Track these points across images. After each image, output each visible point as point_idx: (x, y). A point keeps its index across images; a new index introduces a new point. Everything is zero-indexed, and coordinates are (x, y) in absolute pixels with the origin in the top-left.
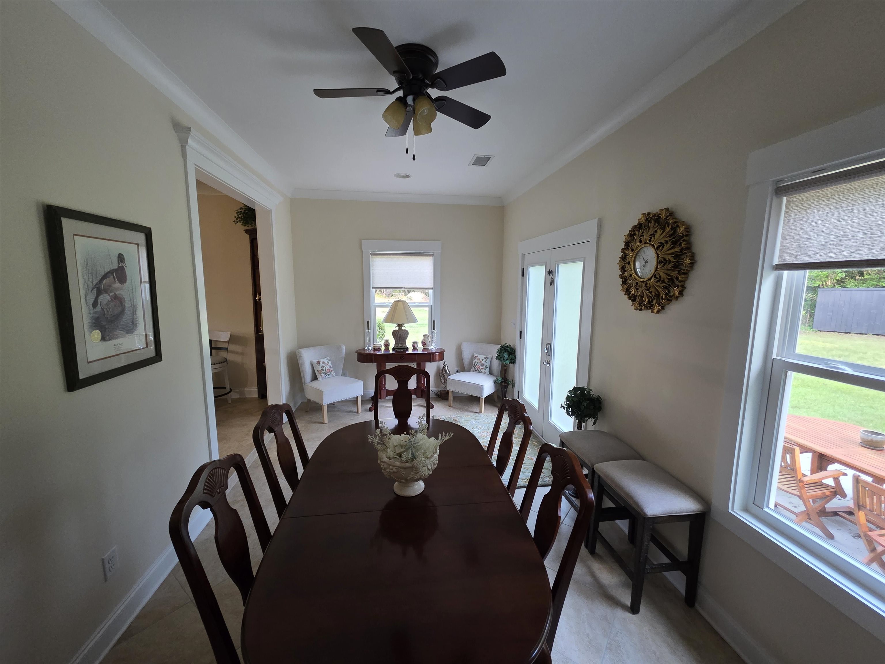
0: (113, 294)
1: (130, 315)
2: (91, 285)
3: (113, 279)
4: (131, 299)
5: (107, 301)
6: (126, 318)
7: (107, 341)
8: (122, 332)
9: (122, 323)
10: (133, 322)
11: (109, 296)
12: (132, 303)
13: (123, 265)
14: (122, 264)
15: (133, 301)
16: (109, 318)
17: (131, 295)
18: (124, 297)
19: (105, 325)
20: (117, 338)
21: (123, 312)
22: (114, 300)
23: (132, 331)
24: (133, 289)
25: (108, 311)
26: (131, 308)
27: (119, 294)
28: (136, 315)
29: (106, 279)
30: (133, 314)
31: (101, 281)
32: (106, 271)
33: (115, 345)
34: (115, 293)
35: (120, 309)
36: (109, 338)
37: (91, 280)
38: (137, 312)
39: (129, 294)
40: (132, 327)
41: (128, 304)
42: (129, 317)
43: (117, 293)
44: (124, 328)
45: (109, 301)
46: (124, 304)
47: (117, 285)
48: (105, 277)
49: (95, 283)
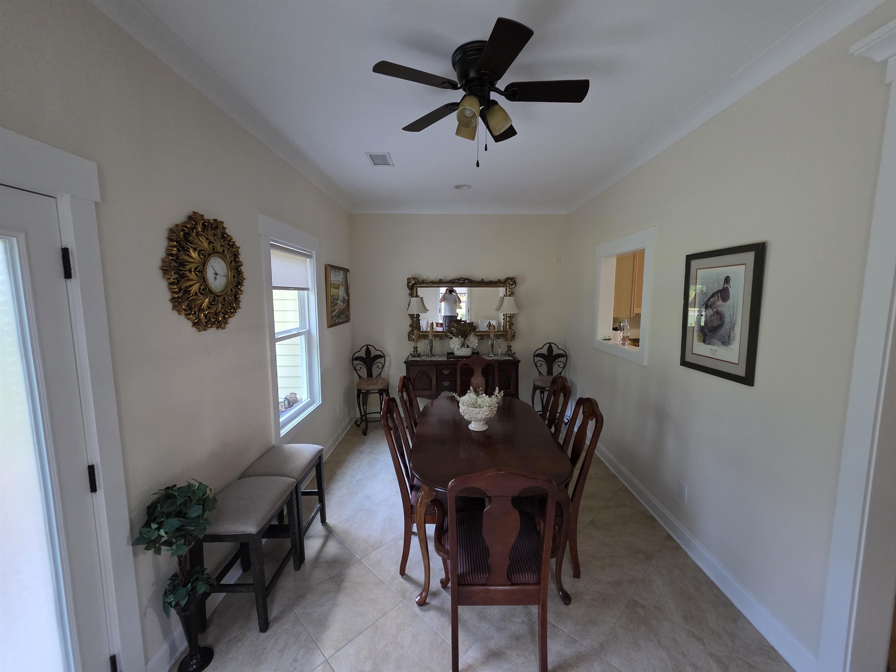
0: (716, 310)
1: (728, 330)
2: (702, 303)
3: (717, 298)
4: (731, 316)
5: (710, 314)
6: (723, 331)
7: (706, 344)
8: (718, 342)
9: (719, 334)
10: (729, 337)
11: (712, 311)
12: (732, 320)
13: (728, 286)
14: (726, 285)
15: (733, 318)
16: (710, 328)
17: (732, 312)
18: (724, 313)
19: (707, 332)
20: (713, 345)
21: (720, 326)
22: (715, 314)
23: (727, 344)
24: (734, 307)
25: (710, 322)
26: (730, 323)
27: (719, 310)
28: (733, 331)
29: (713, 297)
30: (731, 330)
31: (709, 300)
32: (714, 292)
33: (711, 349)
34: (717, 310)
35: (719, 323)
36: (708, 343)
37: (703, 298)
38: (735, 329)
39: (730, 311)
40: (727, 341)
41: (727, 320)
42: (727, 331)
43: (718, 309)
44: (721, 339)
45: (711, 315)
46: (723, 319)
47: (720, 302)
48: (713, 296)
49: (705, 301)
